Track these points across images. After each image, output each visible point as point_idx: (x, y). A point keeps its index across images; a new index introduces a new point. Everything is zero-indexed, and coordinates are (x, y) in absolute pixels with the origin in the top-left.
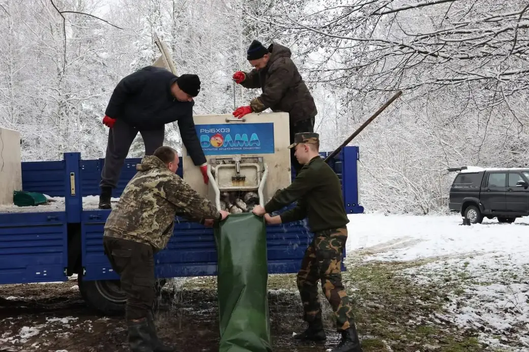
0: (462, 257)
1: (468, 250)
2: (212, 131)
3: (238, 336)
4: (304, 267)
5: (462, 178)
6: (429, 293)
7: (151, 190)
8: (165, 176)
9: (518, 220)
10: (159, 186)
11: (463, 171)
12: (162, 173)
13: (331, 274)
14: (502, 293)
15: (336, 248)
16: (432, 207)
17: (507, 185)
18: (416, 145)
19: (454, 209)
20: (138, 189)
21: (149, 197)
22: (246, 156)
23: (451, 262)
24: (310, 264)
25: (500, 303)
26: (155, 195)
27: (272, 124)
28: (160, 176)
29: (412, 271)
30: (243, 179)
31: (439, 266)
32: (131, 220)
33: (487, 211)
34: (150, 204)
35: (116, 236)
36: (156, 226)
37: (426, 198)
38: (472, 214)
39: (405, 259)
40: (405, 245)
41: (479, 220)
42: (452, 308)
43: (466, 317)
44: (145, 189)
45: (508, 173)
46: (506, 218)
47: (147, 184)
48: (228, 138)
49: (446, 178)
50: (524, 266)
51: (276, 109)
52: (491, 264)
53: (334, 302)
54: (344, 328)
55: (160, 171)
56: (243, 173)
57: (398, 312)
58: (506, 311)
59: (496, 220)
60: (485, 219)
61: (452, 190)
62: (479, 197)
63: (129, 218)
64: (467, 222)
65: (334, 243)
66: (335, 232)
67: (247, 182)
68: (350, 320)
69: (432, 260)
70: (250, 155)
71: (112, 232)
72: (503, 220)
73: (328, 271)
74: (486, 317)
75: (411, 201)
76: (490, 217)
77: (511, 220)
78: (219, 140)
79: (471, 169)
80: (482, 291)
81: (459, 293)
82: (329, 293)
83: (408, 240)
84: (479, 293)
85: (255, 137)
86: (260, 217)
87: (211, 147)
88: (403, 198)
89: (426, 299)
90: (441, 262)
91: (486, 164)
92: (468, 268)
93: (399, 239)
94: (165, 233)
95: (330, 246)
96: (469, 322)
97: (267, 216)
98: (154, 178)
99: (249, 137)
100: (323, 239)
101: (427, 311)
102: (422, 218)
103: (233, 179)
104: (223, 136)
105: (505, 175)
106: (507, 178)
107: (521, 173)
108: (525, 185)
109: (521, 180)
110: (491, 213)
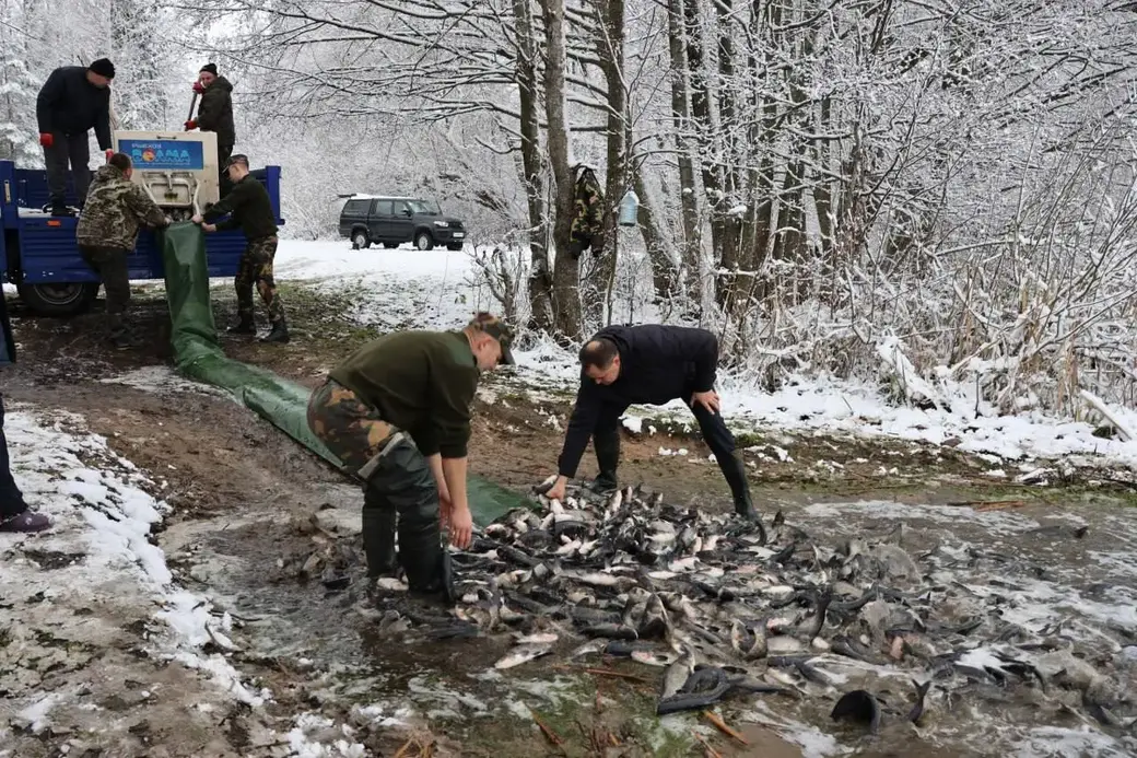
0: (356, 276)
1: (360, 270)
2: (144, 146)
3: (187, 325)
4: (241, 271)
5: (352, 204)
6: (335, 300)
7: (114, 203)
8: (123, 187)
9: (401, 245)
10: (120, 197)
11: (353, 198)
12: (121, 184)
13: (265, 275)
14: (394, 299)
15: (268, 253)
16: (322, 233)
17: (393, 213)
18: (304, 170)
19: (344, 234)
20: (102, 202)
21: (114, 208)
22: (177, 171)
23: (346, 280)
24: (246, 268)
25: (393, 306)
26: (120, 206)
27: (201, 143)
28: (119, 188)
29: (314, 286)
30: (175, 196)
31: (337, 283)
32: (103, 229)
33: (375, 237)
34: (116, 215)
35: (93, 243)
36: (126, 232)
37: (315, 225)
38: (361, 239)
39: (303, 278)
40: (302, 265)
41: (367, 246)
42: (355, 310)
43: (367, 316)
44: (108, 202)
45: (393, 201)
46: (391, 244)
47: (109, 196)
48: (160, 153)
49: (335, 204)
50: (409, 282)
51: (204, 129)
52: (382, 281)
53: (267, 298)
54: (275, 319)
55: (118, 182)
56: (175, 191)
57: (312, 312)
58: (398, 312)
59: (381, 245)
60: (373, 245)
61: (343, 216)
62: (368, 223)
63: (102, 227)
64: (356, 247)
65: (267, 249)
66: (266, 239)
67: (179, 198)
68: (280, 313)
69: (329, 278)
70: (181, 171)
71: (88, 240)
72: (388, 246)
73: (262, 273)
74: (382, 317)
75: (301, 227)
76: (377, 243)
77: (395, 246)
78: (151, 155)
79: (360, 196)
80: (378, 298)
81: (360, 299)
82: (263, 291)
83: (305, 261)
84: (376, 299)
85: (185, 153)
86: (198, 225)
87: (144, 161)
88: (293, 223)
89: (333, 304)
90: (338, 280)
91: (372, 192)
92: (362, 284)
93: (295, 261)
94: (133, 237)
95: (263, 251)
96: (370, 320)
97: (204, 224)
98: (115, 190)
99: (180, 153)
100: (257, 245)
101: (335, 312)
102: (311, 244)
103: (167, 196)
104: (154, 151)
105: (390, 203)
106: (393, 206)
107: (405, 202)
108: (409, 213)
109: (405, 209)
110: (378, 239)
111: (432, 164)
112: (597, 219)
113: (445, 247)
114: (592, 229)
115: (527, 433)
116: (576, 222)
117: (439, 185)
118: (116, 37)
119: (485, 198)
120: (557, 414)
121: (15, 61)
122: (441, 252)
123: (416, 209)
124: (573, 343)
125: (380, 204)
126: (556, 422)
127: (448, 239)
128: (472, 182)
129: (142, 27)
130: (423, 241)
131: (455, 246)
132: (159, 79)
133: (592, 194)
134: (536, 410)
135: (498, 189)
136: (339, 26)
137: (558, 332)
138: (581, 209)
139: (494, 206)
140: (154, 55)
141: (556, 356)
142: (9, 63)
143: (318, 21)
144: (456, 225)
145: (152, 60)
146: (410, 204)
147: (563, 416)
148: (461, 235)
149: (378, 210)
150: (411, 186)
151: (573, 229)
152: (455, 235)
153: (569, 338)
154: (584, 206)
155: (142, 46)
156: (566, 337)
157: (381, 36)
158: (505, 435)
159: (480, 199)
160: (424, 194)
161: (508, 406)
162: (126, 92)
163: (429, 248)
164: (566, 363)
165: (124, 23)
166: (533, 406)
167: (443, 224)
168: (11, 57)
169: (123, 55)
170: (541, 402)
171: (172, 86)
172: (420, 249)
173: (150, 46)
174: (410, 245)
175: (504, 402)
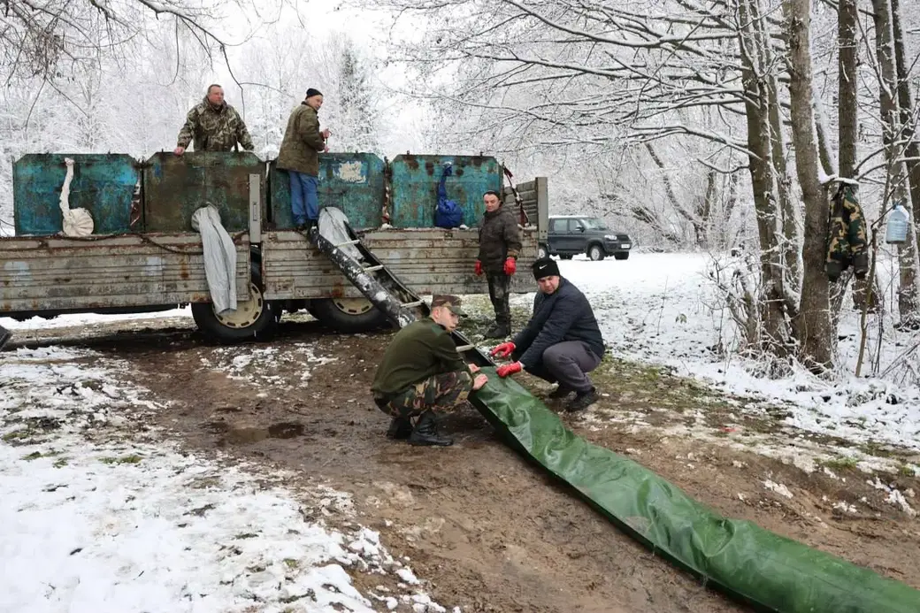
9: (575, 257)
17: (568, 229)
33: (553, 250)
45: (569, 219)
105: (566, 221)
106: (568, 225)
107: (578, 220)
108: (583, 229)
109: (579, 226)
110: (556, 251)
111: (594, 185)
112: (860, 237)
113: (613, 257)
114: (854, 249)
115: (867, 514)
116: (835, 242)
117: (601, 204)
118: (343, 104)
119: (640, 213)
120: (902, 488)
121: (273, 129)
122: (611, 261)
123: (588, 226)
124: (826, 370)
125: (557, 222)
126: (902, 500)
127: (617, 250)
128: (628, 200)
129: (361, 95)
130: (595, 252)
131: (622, 255)
132: (373, 133)
133: (853, 210)
134: (869, 482)
135: (649, 205)
136: (547, 65)
137: (809, 358)
138: (841, 228)
139: (647, 220)
140: (370, 115)
141: (813, 386)
142: (269, 131)
143: (528, 63)
144: (623, 238)
145: (368, 119)
146: (583, 221)
147: (911, 492)
148: (628, 246)
149: (556, 229)
150: (577, 206)
151: (832, 249)
152: (623, 246)
153: (822, 365)
154: (843, 223)
155: (361, 109)
156: (818, 364)
157: (585, 72)
158: (838, 516)
159: (634, 214)
160: (589, 213)
161: (832, 475)
162: (349, 144)
163: (601, 258)
164: (825, 394)
165: (348, 94)
166: (865, 477)
167: (612, 237)
168: (271, 126)
169: (347, 117)
170: (875, 470)
171: (382, 138)
172: (592, 260)
173: (366, 109)
174: (583, 256)
175: (827, 470)
